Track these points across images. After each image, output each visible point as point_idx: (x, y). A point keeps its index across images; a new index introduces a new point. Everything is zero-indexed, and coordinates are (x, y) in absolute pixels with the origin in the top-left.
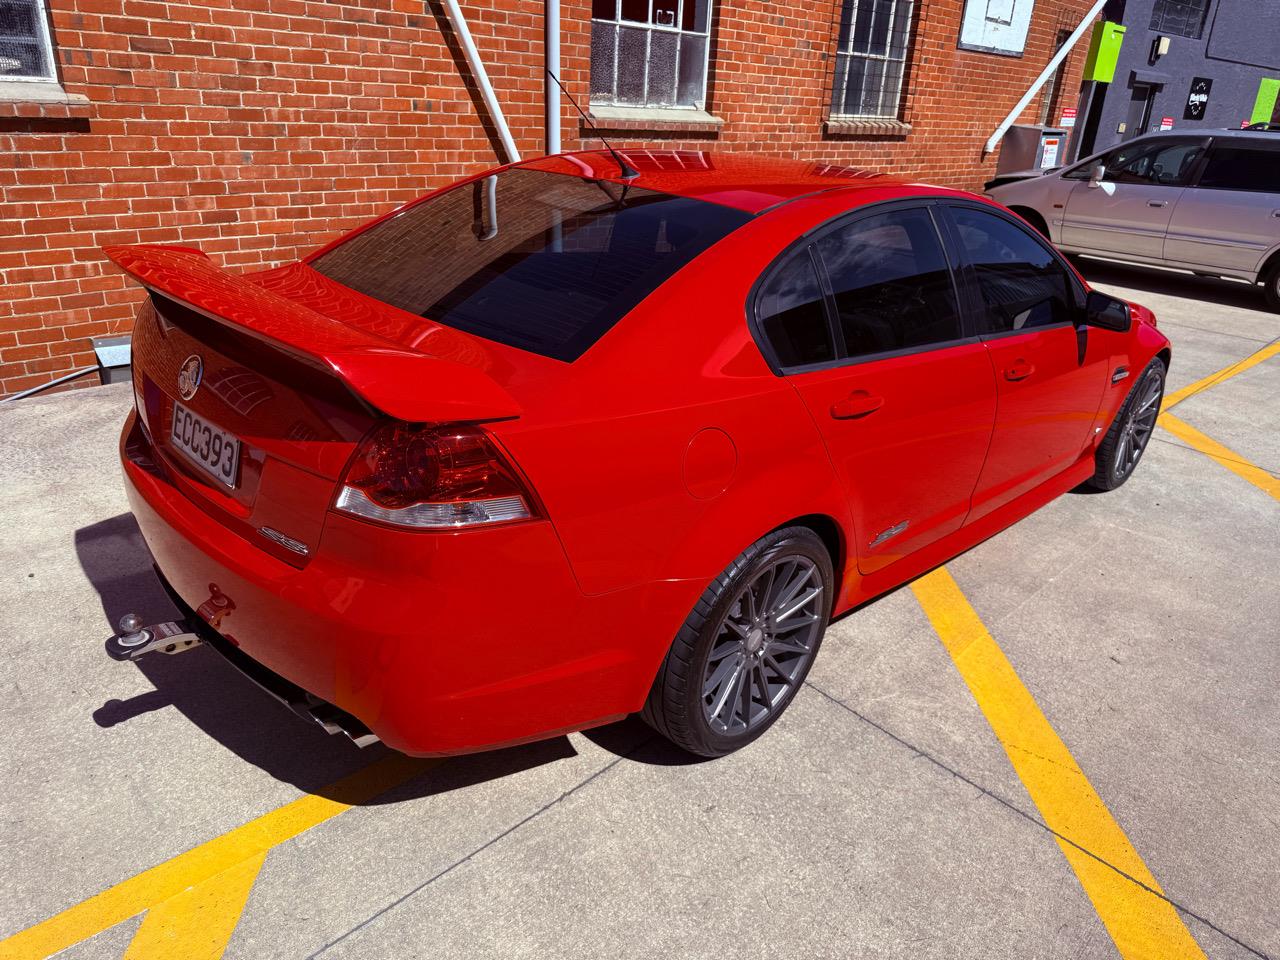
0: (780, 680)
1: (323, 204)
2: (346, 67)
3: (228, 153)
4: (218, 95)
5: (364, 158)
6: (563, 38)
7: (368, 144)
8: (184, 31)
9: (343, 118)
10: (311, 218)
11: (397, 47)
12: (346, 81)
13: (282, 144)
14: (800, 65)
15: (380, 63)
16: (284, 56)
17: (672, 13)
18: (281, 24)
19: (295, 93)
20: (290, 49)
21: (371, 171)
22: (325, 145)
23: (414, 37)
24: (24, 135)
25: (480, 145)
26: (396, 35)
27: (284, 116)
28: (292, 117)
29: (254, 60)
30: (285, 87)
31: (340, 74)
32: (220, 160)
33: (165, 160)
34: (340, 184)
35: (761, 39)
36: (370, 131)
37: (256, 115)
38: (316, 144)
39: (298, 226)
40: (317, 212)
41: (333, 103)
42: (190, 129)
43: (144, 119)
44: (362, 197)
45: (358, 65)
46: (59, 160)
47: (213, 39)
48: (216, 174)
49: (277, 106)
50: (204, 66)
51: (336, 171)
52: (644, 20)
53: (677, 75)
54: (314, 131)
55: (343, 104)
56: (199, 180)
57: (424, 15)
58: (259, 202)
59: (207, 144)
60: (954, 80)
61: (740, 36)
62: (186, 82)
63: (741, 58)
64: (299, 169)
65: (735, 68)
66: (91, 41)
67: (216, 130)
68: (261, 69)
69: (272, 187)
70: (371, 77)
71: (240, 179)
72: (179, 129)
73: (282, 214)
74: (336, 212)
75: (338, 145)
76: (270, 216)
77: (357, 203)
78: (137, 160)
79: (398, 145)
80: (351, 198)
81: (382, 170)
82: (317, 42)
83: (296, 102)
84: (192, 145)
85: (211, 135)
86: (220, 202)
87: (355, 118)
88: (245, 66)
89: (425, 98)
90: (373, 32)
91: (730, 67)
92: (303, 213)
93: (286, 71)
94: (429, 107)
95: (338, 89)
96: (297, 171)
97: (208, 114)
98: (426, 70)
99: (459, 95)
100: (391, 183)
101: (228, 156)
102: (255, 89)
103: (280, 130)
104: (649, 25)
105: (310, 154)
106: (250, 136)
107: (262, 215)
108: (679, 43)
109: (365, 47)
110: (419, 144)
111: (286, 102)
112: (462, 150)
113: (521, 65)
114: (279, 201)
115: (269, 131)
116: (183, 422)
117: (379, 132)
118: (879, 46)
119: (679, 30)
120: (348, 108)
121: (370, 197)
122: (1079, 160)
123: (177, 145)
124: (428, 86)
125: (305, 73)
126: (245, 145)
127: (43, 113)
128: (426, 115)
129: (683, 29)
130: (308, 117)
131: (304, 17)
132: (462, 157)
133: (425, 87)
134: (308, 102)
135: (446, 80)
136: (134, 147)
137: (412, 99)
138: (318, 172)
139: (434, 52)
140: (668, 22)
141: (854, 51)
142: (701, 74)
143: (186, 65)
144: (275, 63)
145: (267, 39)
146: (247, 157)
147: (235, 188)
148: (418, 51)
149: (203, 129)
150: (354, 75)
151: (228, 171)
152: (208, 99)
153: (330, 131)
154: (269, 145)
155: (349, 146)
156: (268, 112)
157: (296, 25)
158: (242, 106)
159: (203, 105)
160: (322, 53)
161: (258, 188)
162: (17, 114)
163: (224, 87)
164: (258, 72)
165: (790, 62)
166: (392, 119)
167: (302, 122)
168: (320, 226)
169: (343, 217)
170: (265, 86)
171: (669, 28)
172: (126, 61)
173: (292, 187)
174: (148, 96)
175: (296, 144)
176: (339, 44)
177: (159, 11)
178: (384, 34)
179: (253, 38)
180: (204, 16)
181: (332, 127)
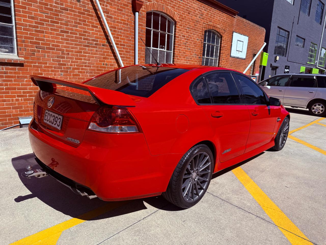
0: (201, 188)
2: (87, 55)
3: (57, 73)
4: (56, 60)
5: (90, 76)
6: (139, 51)
7: (91, 73)
8: (49, 44)
9: (85, 66)
11: (99, 51)
12: (87, 58)
13: (71, 72)
14: (194, 59)
15: (95, 54)
16: (72, 51)
17: (164, 46)
18: (72, 44)
19: (74, 60)
20: (74, 50)
22: (81, 72)
23: (103, 49)
24: (7, 67)
26: (99, 48)
27: (71, 65)
28: (73, 65)
29: (65, 52)
30: (72, 58)
31: (86, 56)
32: (55, 75)
33: (42, 74)
35: (185, 53)
36: (92, 70)
37: (65, 65)
38: (79, 72)
41: (83, 63)
42: (48, 67)
43: (37, 64)
45: (90, 54)
46: (15, 73)
47: (56, 47)
49: (70, 63)
50: (53, 53)
51: (83, 79)
52: (158, 48)
53: (165, 60)
54: (79, 69)
55: (86, 63)
57: (106, 44)
59: (52, 71)
60: (230, 64)
61: (180, 52)
62: (48, 56)
63: (180, 57)
64: (74, 78)
65: (179, 59)
66: (26, 46)
67: (55, 68)
68: (67, 54)
70: (93, 57)
72: (45, 67)
75: (84, 72)
78: (35, 74)
79: (99, 73)
82: (80, 49)
83: (74, 62)
84: (48, 71)
85: (53, 69)
87: (88, 66)
88: (63, 53)
89: (106, 63)
91: (177, 59)
93: (73, 55)
94: (106, 65)
95: (85, 59)
97: (53, 64)
98: (106, 56)
99: (114, 62)
101: (57, 74)
102: (65, 59)
103: (70, 68)
104: (159, 49)
105: (77, 74)
106: (63, 69)
108: (166, 53)
109: (92, 50)
111: (72, 62)
113: (129, 56)
115: (67, 68)
116: (47, 116)
117: (94, 70)
118: (212, 56)
119: (166, 50)
120: (87, 64)
122: (261, 81)
123: (45, 71)
125: (77, 55)
126: (61, 71)
127: (12, 62)
128: (106, 67)
129: (167, 50)
130: (77, 66)
131: (78, 43)
133: (106, 60)
134: (77, 62)
135: (111, 59)
136: (34, 71)
137: (102, 63)
138: (79, 79)
139: (108, 52)
140: (163, 48)
141: (206, 56)
142: (171, 61)
143: (49, 52)
144: (70, 53)
145: (68, 47)
146: (62, 74)
148: (104, 52)
149: (52, 67)
150: (89, 57)
151: (57, 77)
152: (53, 60)
153: (82, 69)
154: (67, 72)
155: (87, 72)
156: (68, 64)
157: (76, 45)
158: (61, 62)
159: (52, 62)
160: (82, 51)
162: (6, 61)
163: (57, 58)
164: (66, 55)
165: (191, 59)
166: (98, 67)
167: (76, 67)
170: (67, 58)
171: (163, 50)
172: (34, 51)
174: (39, 59)
175: (74, 72)
176: (86, 49)
177: (43, 40)
178: (96, 47)
179: (65, 47)
180: (54, 41)
181: (83, 68)
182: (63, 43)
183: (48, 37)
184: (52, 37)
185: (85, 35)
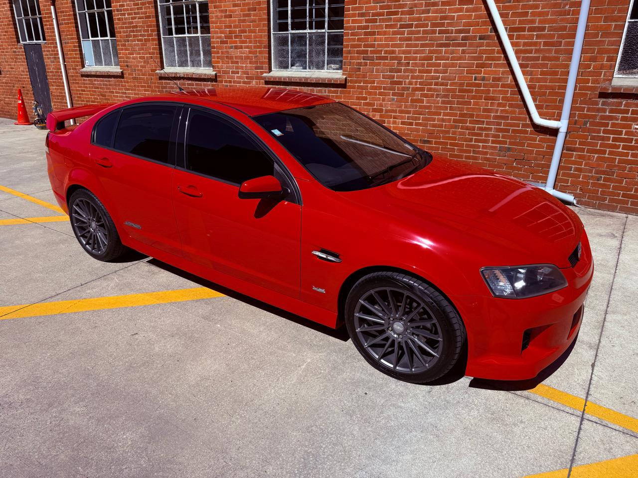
1: (421, 121)
2: (442, 62)
3: (387, 97)
4: (387, 75)
5: (443, 102)
7: (446, 96)
8: (380, 52)
9: (436, 84)
10: (414, 127)
11: (470, 51)
12: (441, 68)
13: (408, 95)
15: (460, 59)
16: (415, 59)
18: (416, 46)
19: (417, 74)
20: (418, 55)
21: (446, 108)
22: (426, 96)
23: (481, 45)
24: (330, 89)
25: (512, 99)
26: (471, 45)
27: (410, 83)
28: (414, 83)
29: (403, 61)
30: (413, 71)
31: (439, 65)
32: (383, 100)
33: (365, 99)
34: (430, 113)
36: (448, 90)
37: (400, 83)
38: (422, 95)
39: (408, 129)
40: (417, 124)
41: (433, 78)
42: (375, 88)
43: (362, 84)
44: (439, 120)
45: (448, 60)
47: (389, 54)
48: (381, 105)
49: (409, 79)
50: (384, 65)
51: (429, 107)
54: (422, 89)
55: (438, 78)
56: (375, 107)
57: (489, 33)
58: (395, 118)
59: (380, 94)
62: (377, 71)
66: (352, 58)
67: (385, 88)
68: (405, 65)
69: (401, 112)
70: (453, 65)
71: (389, 108)
72: (372, 88)
73: (403, 123)
74: (426, 125)
75: (432, 96)
76: (398, 123)
77: (436, 122)
78: (358, 98)
79: (463, 97)
80: (434, 120)
81: (451, 108)
82: (430, 52)
83: (417, 77)
84: (375, 94)
85: (382, 91)
86: (381, 116)
87: (442, 84)
88: (399, 64)
89: (482, 75)
90: (459, 45)
92: (411, 124)
93: (415, 65)
94: (483, 79)
95: (436, 71)
96: (412, 106)
97: (382, 82)
98: (485, 61)
99: (503, 73)
100: (455, 115)
101: (386, 99)
102: (401, 73)
103: (408, 89)
105: (419, 99)
106: (396, 91)
107: (394, 123)
109: (452, 52)
110: (474, 97)
111: (413, 77)
112: (501, 101)
113: (553, 54)
114: (402, 118)
115: (404, 89)
117: (453, 91)
120: (440, 80)
121: (443, 120)
123: (370, 94)
124: (485, 68)
125: (423, 65)
126: (394, 94)
128: (481, 83)
130: (421, 83)
131: (427, 42)
132: (499, 105)
133: (483, 70)
134: (422, 77)
135: (496, 66)
136: (358, 93)
137: (474, 75)
138: (421, 107)
139: (493, 51)
143: (379, 64)
144: (411, 62)
145: (409, 52)
146: (393, 99)
147: (387, 111)
148: (482, 52)
149: (380, 88)
150: (445, 65)
151: (385, 104)
152: (384, 77)
153: (429, 90)
154: (402, 95)
155: (437, 96)
156: (405, 81)
157: (423, 45)
158: (395, 79)
159: (382, 79)
160: (432, 56)
161: (395, 111)
162: (326, 82)
163: (390, 72)
166: (462, 85)
167: (418, 86)
168: (417, 130)
169: (428, 128)
170: (405, 71)
172: (360, 64)
173: (409, 112)
174: (364, 76)
175: (414, 95)
176: (440, 52)
177: (373, 46)
178: (465, 45)
179: (404, 52)
180: (387, 46)
181: (431, 88)
182: (400, 46)
183: (380, 40)
184: (386, 39)
185: (442, 25)
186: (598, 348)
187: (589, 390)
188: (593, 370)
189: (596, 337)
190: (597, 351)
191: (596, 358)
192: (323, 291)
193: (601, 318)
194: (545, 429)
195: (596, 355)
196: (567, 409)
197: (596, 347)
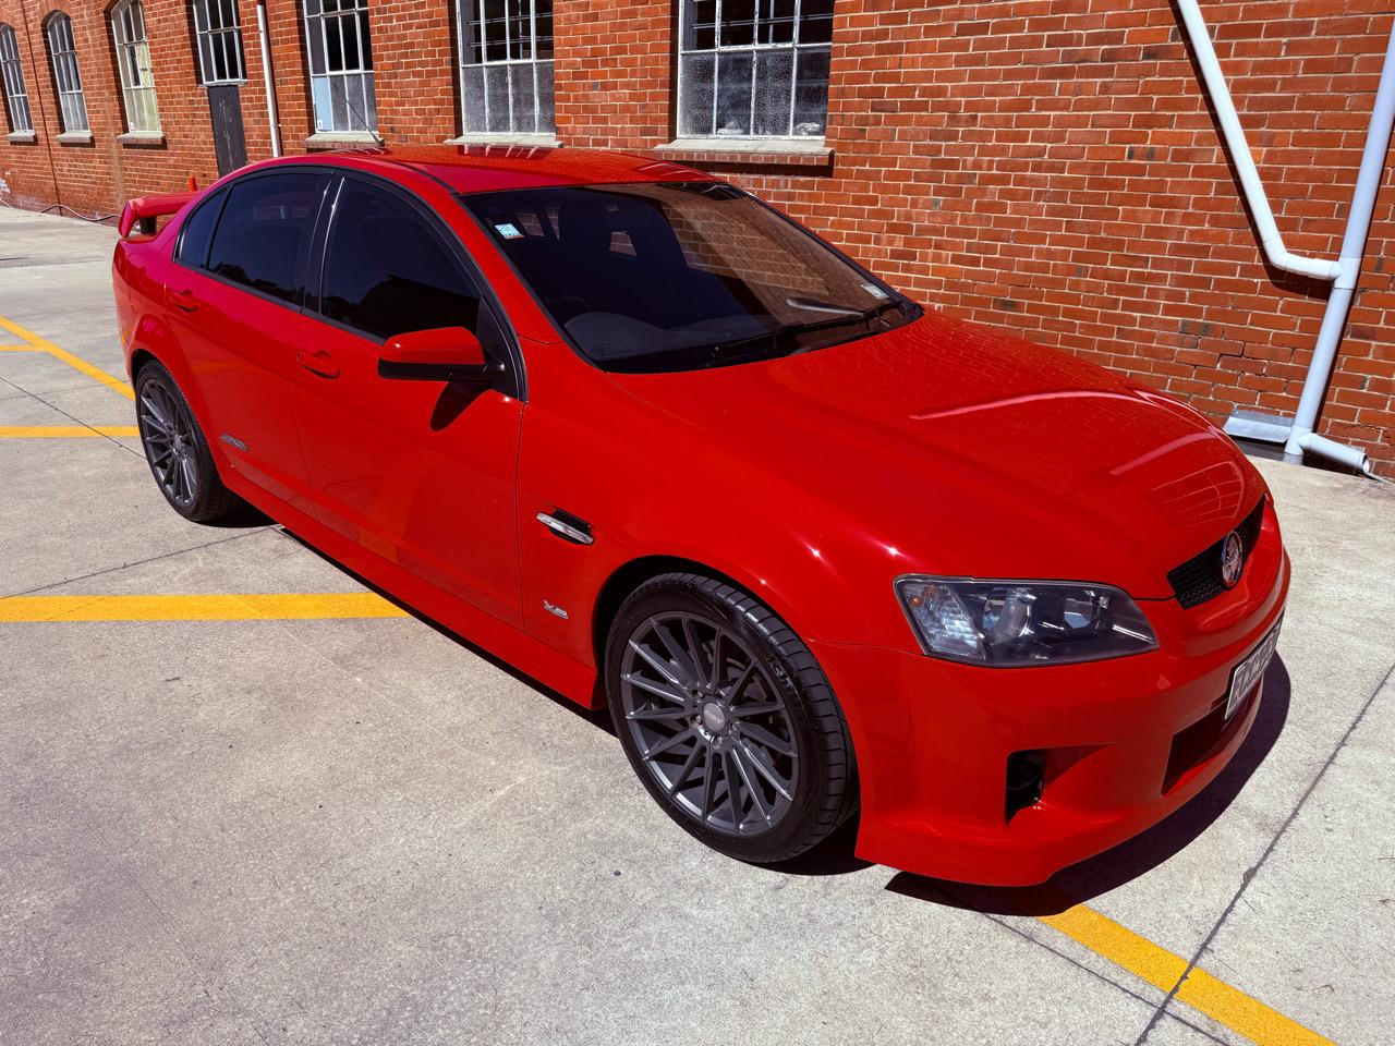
1: (997, 256)
2: (1053, 113)
3: (922, 198)
4: (925, 146)
5: (1051, 211)
7: (1060, 197)
8: (910, 92)
9: (1037, 167)
10: (982, 268)
11: (1121, 86)
12: (1050, 128)
13: (971, 194)
15: (1095, 105)
16: (990, 107)
18: (993, 75)
19: (994, 142)
20: (997, 99)
21: (1058, 226)
22: (1012, 195)
23: (1149, 71)
24: (796, 178)
25: (1220, 205)
26: (1124, 72)
27: (977, 165)
28: (985, 166)
29: (962, 113)
30: (984, 136)
31: (1045, 121)
32: (914, 204)
33: (874, 201)
34: (1019, 237)
36: (1065, 182)
37: (952, 164)
38: (1003, 194)
39: (968, 274)
40: (988, 263)
41: (1030, 152)
42: (897, 176)
43: (867, 167)
44: (1040, 253)
45: (1067, 109)
46: (811, 197)
47: (932, 96)
48: (908, 216)
49: (973, 155)
50: (920, 121)
51: (1018, 223)
54: (1003, 180)
55: (1041, 152)
56: (895, 221)
57: (1169, 43)
58: (938, 246)
59: (908, 190)
62: (903, 135)
64: (980, 218)
66: (847, 106)
67: (918, 177)
68: (967, 121)
69: (952, 232)
70: (1079, 122)
71: (926, 223)
72: (890, 175)
73: (956, 259)
74: (1008, 265)
75: (1026, 196)
76: (944, 260)
77: (1033, 259)
78: (857, 201)
79: (1099, 199)
80: (1028, 253)
81: (1070, 226)
82: (1027, 89)
83: (993, 151)
84: (896, 189)
85: (912, 182)
86: (907, 242)
87: (1051, 168)
88: (954, 119)
89: (1148, 145)
90: (1095, 72)
92: (975, 261)
93: (990, 121)
94: (1150, 155)
95: (1038, 137)
96: (978, 220)
97: (913, 163)
98: (1156, 111)
99: (1201, 139)
100: (1080, 242)
101: (921, 201)
102: (957, 140)
103: (970, 178)
105: (996, 203)
106: (944, 184)
107: (937, 258)
109: (1079, 90)
110: (1125, 200)
111: (983, 151)
112: (1190, 210)
114: (955, 247)
115: (961, 179)
117: (1078, 183)
120: (1046, 157)
121: (1050, 254)
123: (884, 189)
124: (1155, 129)
125: (1007, 122)
126: (938, 192)
127: (801, 162)
128: (1145, 166)
130: (1001, 166)
131: (1019, 66)
132: (1187, 219)
133: (1150, 131)
134: (1004, 151)
135: (1183, 122)
136: (857, 188)
137: (1128, 146)
138: (999, 222)
139: (1176, 87)
143: (907, 121)
144: (980, 114)
145: (977, 91)
146: (936, 203)
147: (921, 230)
148: (1150, 88)
149: (907, 176)
150: (1060, 122)
151: (918, 214)
152: (917, 150)
153: (1020, 181)
154: (957, 192)
155: (1039, 196)
156: (965, 161)
157: (1009, 75)
158: (943, 156)
159: (912, 156)
160: (1030, 101)
161: (938, 232)
162: (789, 162)
163: (931, 139)
164: (963, 124)
166: (1098, 169)
167: (994, 172)
168: (988, 277)
169: (1015, 272)
170: (966, 136)
172: (864, 121)
173: (970, 234)
174: (873, 148)
175: (983, 192)
176: (1050, 89)
177: (895, 78)
178: (1108, 72)
179: (964, 92)
180: (927, 77)
181: (1023, 177)
182: (957, 76)
183: (912, 64)
184: (926, 62)
185: (1057, 24)
186: (1283, 830)
187: (1209, 939)
188: (1243, 887)
189: (1289, 801)
190: (1277, 838)
191: (1266, 855)
192: (564, 614)
193: (1322, 755)
194: (1044, 1025)
195: (1271, 849)
196: (1128, 982)
197: (1278, 828)
